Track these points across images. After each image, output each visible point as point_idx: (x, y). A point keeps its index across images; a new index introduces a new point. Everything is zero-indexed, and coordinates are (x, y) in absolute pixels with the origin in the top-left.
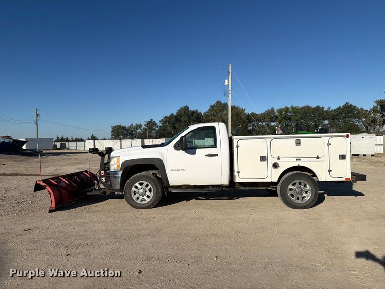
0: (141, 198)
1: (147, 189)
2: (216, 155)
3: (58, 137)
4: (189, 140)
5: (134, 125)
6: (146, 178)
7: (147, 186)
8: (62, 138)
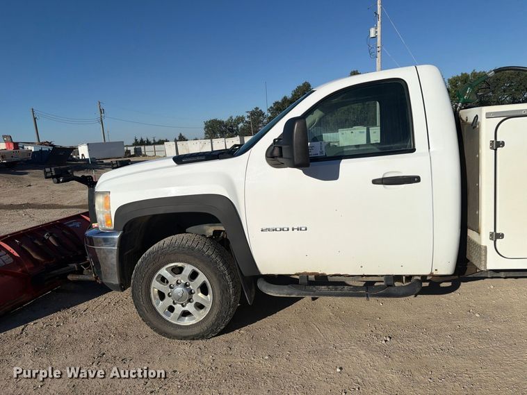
0: (179, 309)
1: (194, 286)
2: (414, 179)
3: (136, 140)
4: (314, 131)
5: (234, 118)
6: (188, 254)
7: (194, 276)
8: (142, 140)
